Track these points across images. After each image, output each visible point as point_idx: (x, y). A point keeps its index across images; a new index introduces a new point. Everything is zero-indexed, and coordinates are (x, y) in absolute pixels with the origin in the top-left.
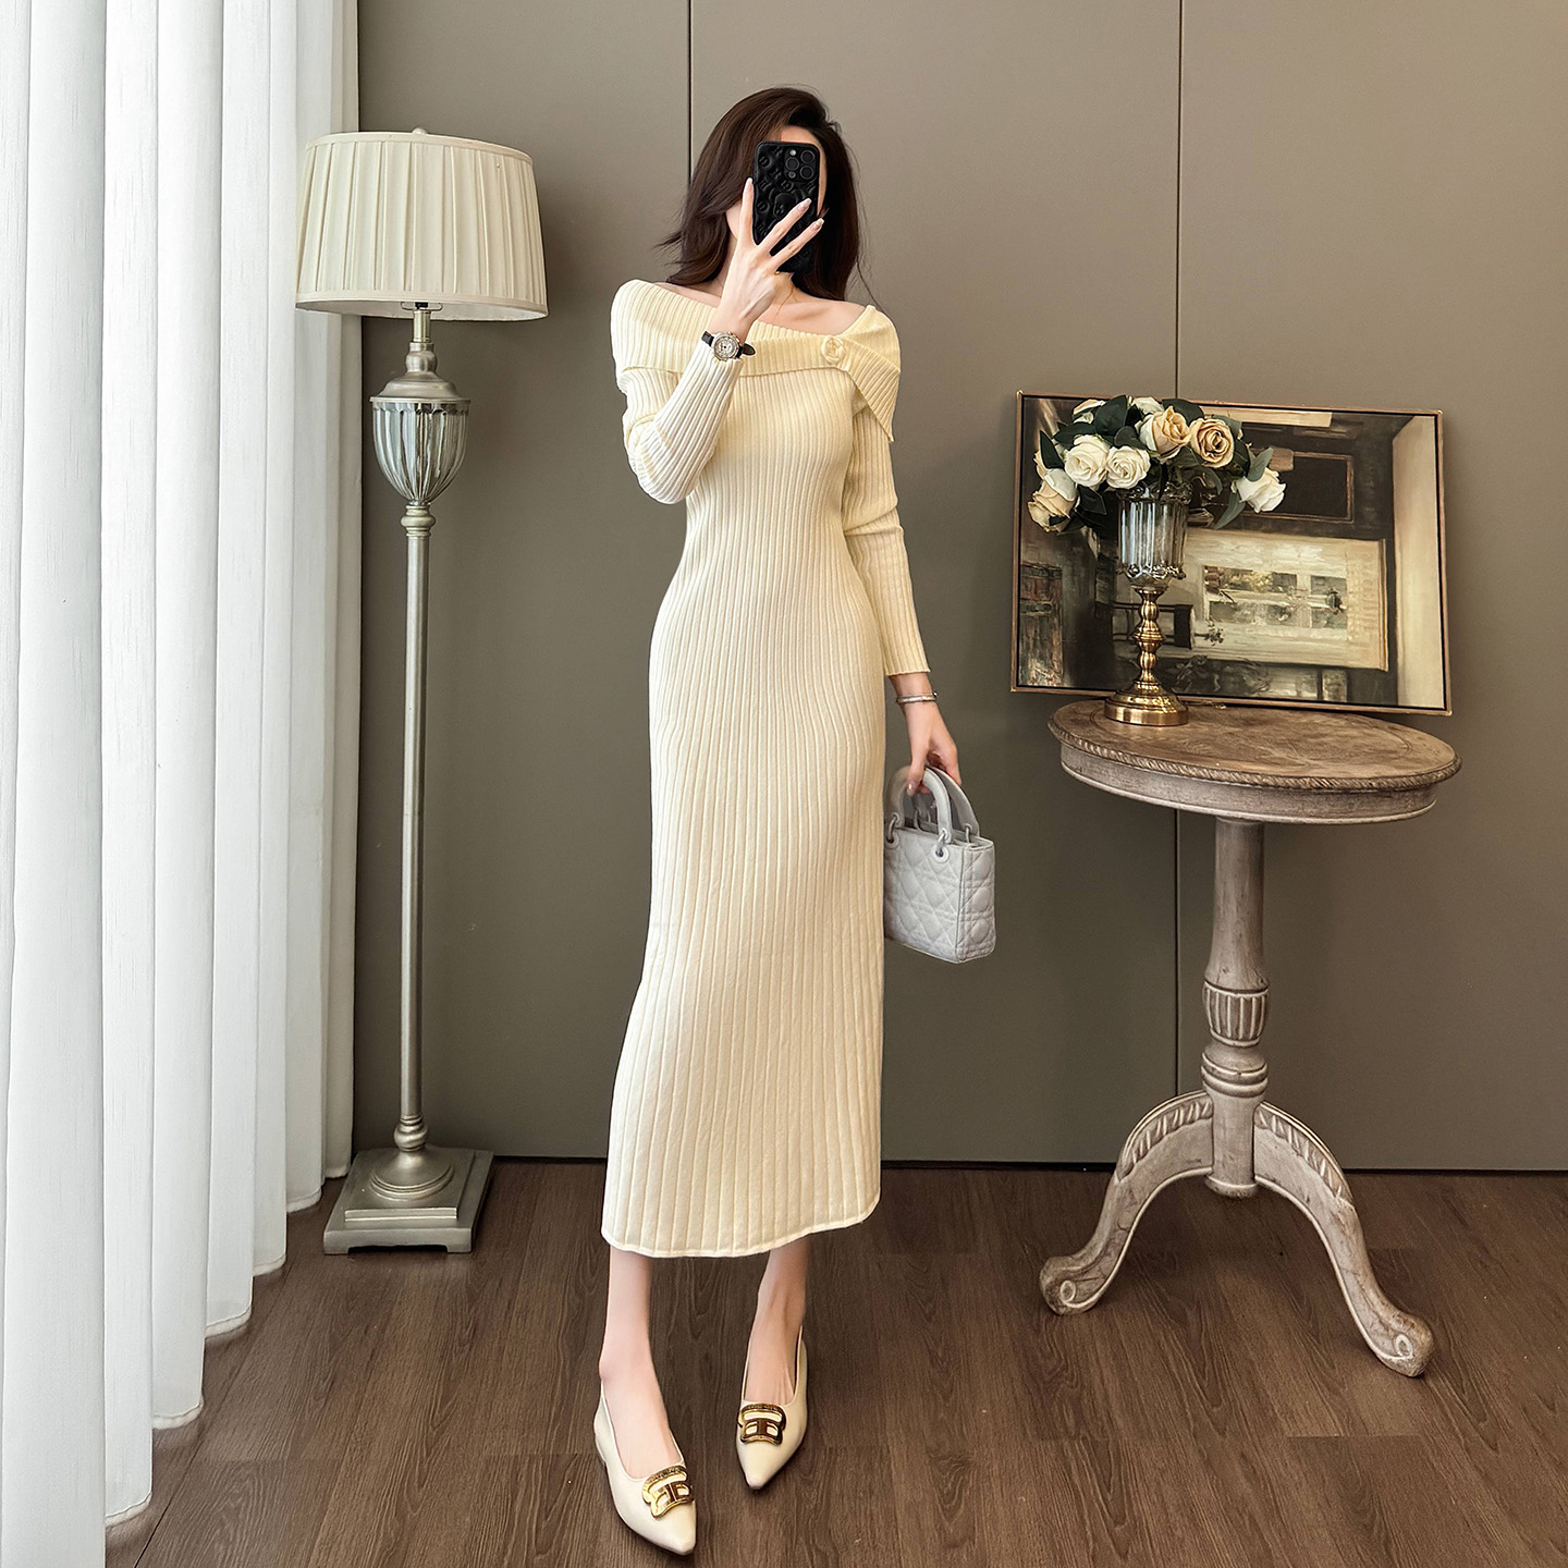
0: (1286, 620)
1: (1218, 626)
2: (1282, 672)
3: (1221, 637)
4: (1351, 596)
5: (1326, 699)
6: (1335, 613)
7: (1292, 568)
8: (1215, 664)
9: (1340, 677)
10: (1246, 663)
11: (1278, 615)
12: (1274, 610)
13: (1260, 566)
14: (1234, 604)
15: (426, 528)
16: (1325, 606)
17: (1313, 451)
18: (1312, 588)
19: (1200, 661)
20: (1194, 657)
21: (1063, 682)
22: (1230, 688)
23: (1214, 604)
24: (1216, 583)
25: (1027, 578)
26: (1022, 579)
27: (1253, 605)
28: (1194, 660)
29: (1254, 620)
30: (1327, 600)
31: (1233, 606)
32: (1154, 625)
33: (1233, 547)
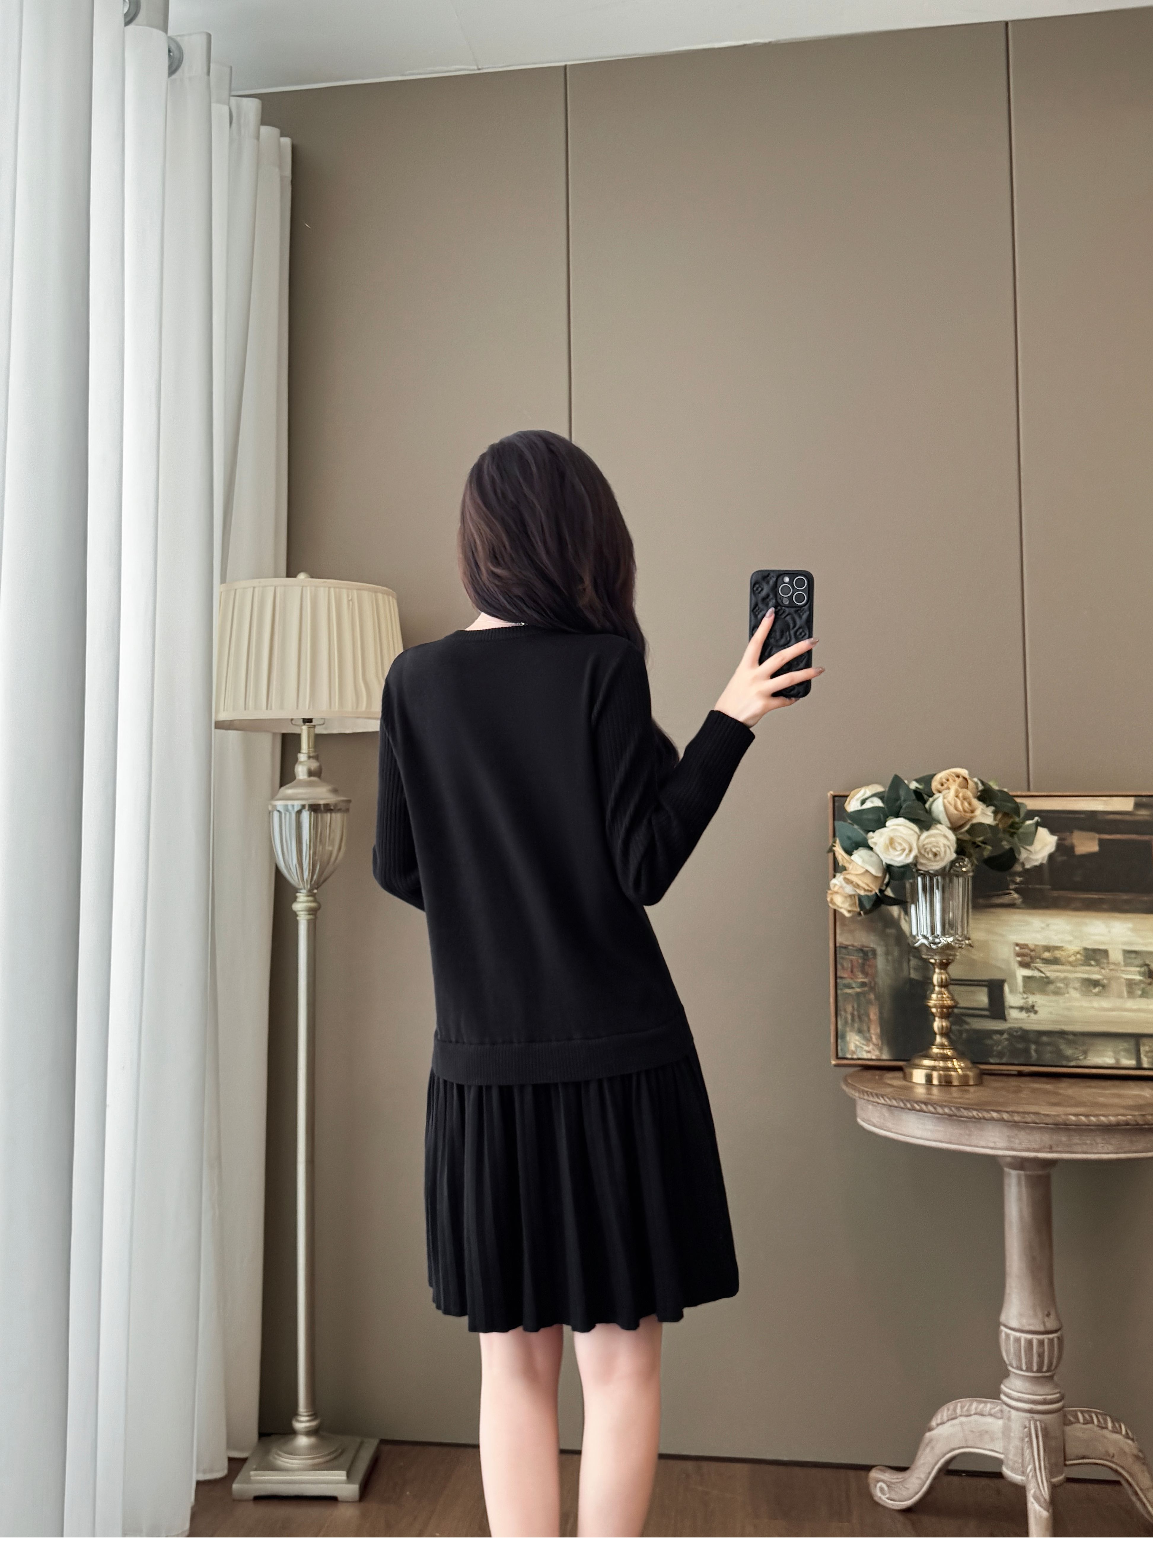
0: (1100, 992)
1: (1031, 999)
2: (1099, 1041)
3: (1036, 1008)
5: (1145, 1065)
6: (1150, 984)
7: (1103, 943)
8: (1031, 1036)
10: (1062, 1034)
11: (1092, 988)
12: (1087, 983)
13: (1070, 942)
14: (1047, 977)
15: (313, 912)
16: (1138, 978)
17: (1118, 833)
18: (1124, 961)
19: (1017, 1032)
20: (1010, 1028)
21: (881, 1053)
22: (1048, 1057)
23: (1027, 979)
24: (1028, 959)
25: (843, 958)
26: (838, 959)
27: (1065, 978)
28: (1010, 1031)
29: (1068, 993)
30: (1140, 973)
31: (1045, 980)
32: (946, 992)
33: (1043, 925)
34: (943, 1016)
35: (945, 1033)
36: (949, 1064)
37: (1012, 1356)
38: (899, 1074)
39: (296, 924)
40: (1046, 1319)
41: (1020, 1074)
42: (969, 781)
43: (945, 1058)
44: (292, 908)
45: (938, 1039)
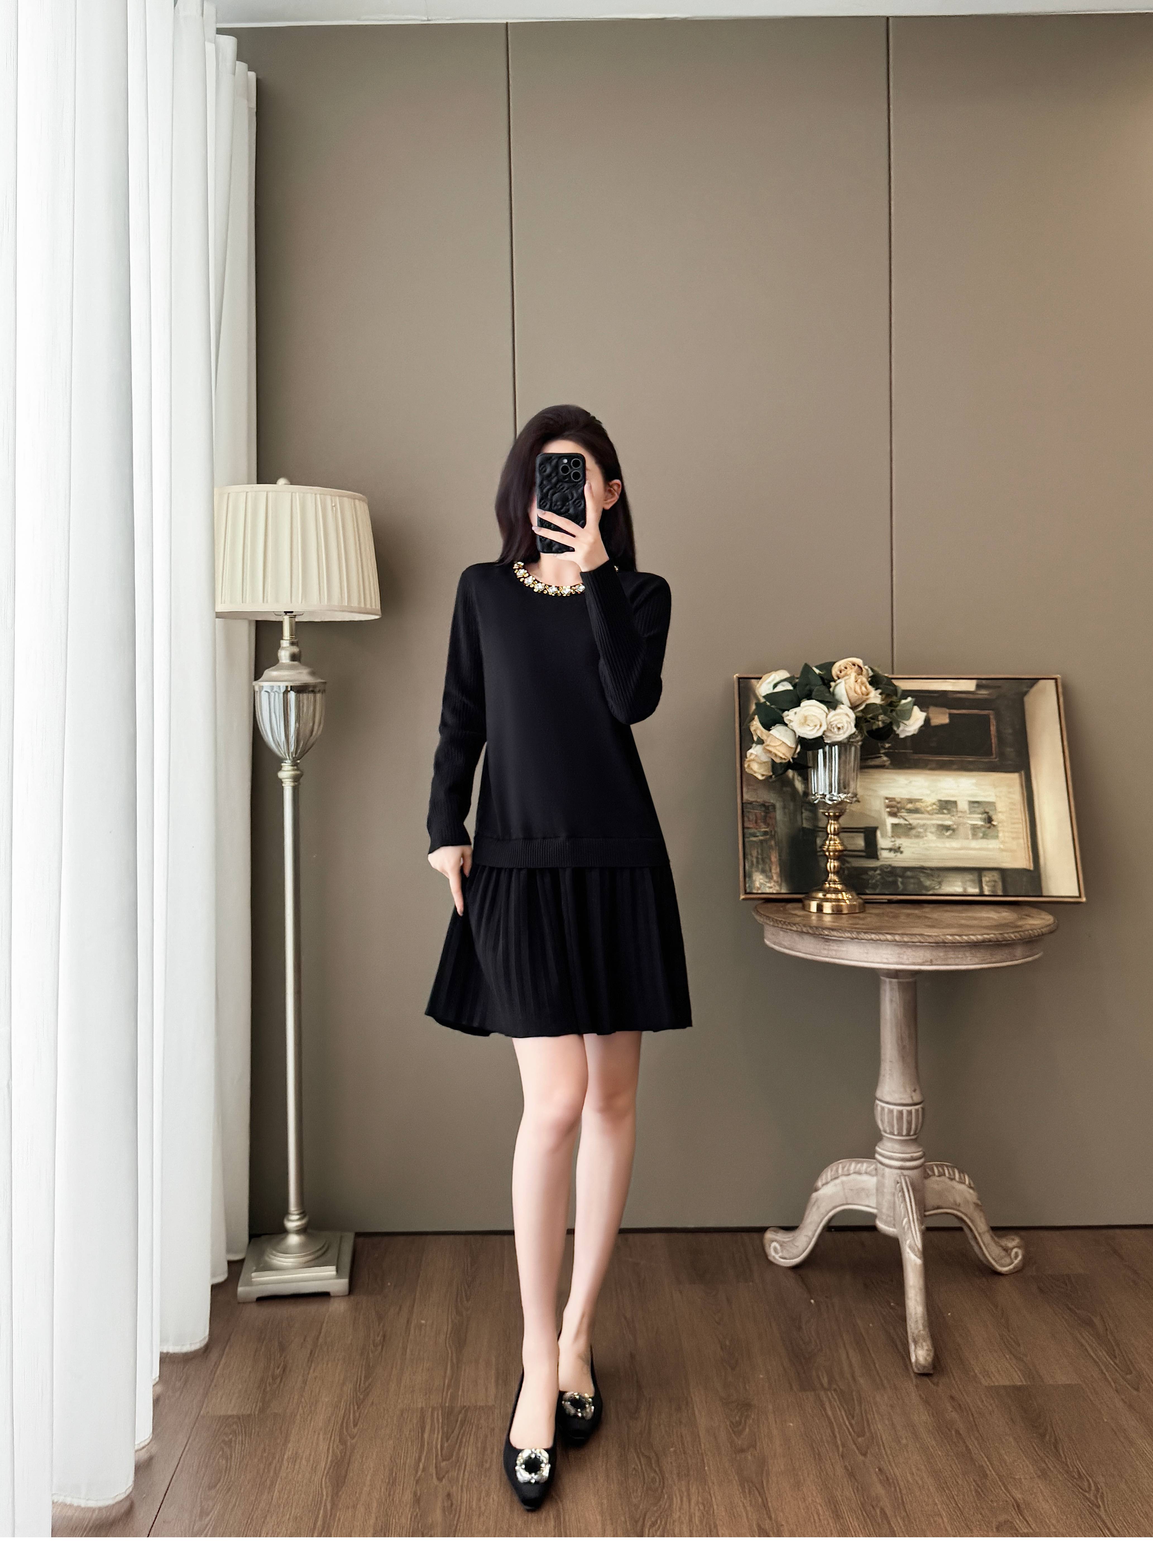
0: (950, 835)
1: (899, 842)
2: (951, 874)
3: (902, 849)
4: (1000, 815)
5: (986, 893)
6: (989, 828)
7: (953, 796)
8: (898, 871)
9: (996, 876)
10: (922, 869)
11: (944, 832)
12: (941, 828)
13: (928, 795)
14: (910, 824)
15: (296, 779)
16: (981, 823)
17: (963, 709)
18: (969, 809)
19: (887, 868)
20: (882, 866)
21: (781, 889)
22: (911, 888)
23: (894, 826)
24: (895, 810)
25: (749, 812)
26: (745, 813)
27: (924, 825)
28: (881, 868)
29: (926, 836)
30: (981, 819)
31: (909, 826)
32: (838, 839)
33: (906, 782)
34: (836, 858)
35: (837, 872)
36: (840, 896)
37: (886, 1123)
38: (800, 905)
39: (282, 789)
40: (913, 1094)
41: (890, 902)
42: (863, 669)
43: (836, 891)
44: (277, 776)
45: (832, 877)
